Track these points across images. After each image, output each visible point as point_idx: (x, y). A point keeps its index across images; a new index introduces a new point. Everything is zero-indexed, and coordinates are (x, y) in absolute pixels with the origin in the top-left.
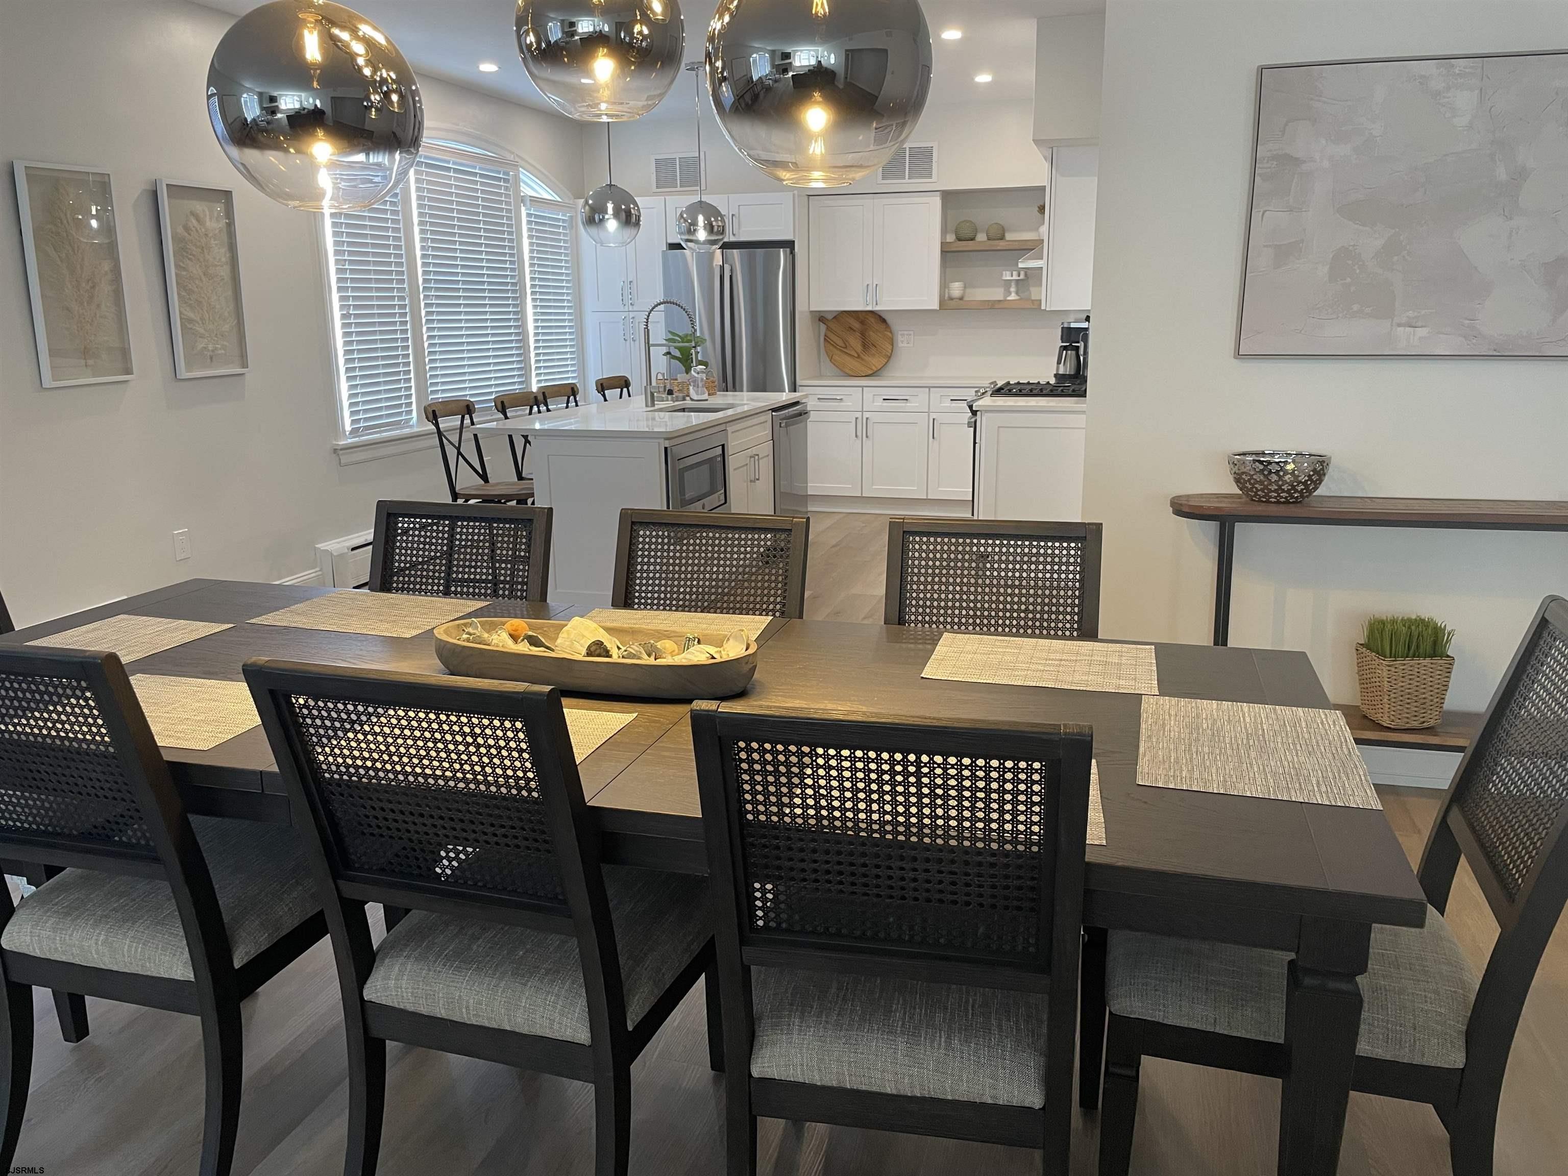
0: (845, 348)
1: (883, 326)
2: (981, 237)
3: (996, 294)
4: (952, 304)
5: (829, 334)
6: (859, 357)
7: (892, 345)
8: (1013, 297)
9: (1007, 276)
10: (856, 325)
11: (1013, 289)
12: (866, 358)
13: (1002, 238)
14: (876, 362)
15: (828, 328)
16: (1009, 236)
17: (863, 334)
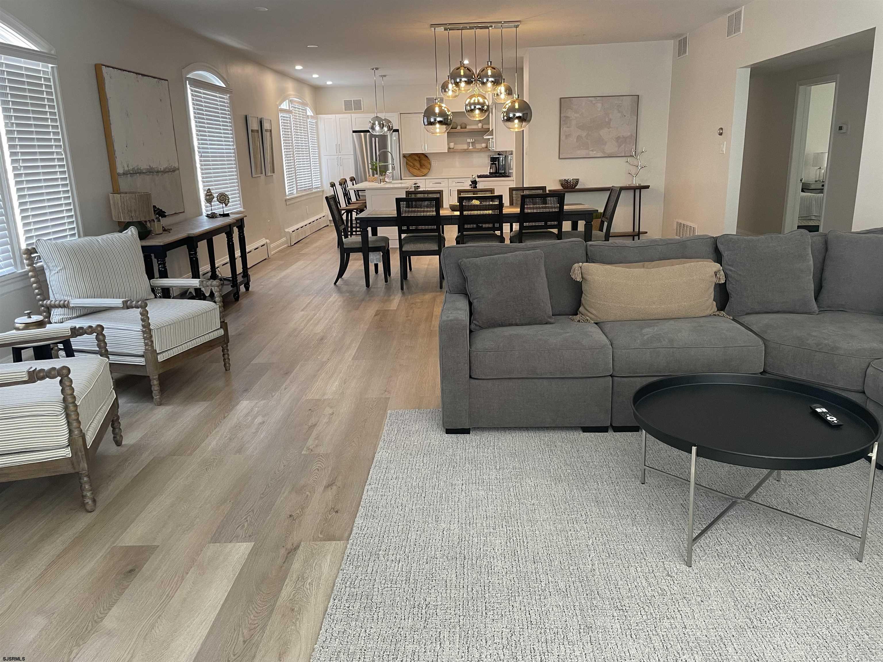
0: (414, 167)
1: (427, 158)
2: (459, 127)
3: (465, 147)
4: (452, 150)
5: (408, 162)
6: (419, 169)
7: (430, 165)
8: (471, 147)
9: (469, 141)
10: (417, 158)
11: (471, 145)
12: (422, 170)
13: (466, 128)
14: (425, 171)
15: (407, 160)
16: (468, 127)
17: (420, 161)
